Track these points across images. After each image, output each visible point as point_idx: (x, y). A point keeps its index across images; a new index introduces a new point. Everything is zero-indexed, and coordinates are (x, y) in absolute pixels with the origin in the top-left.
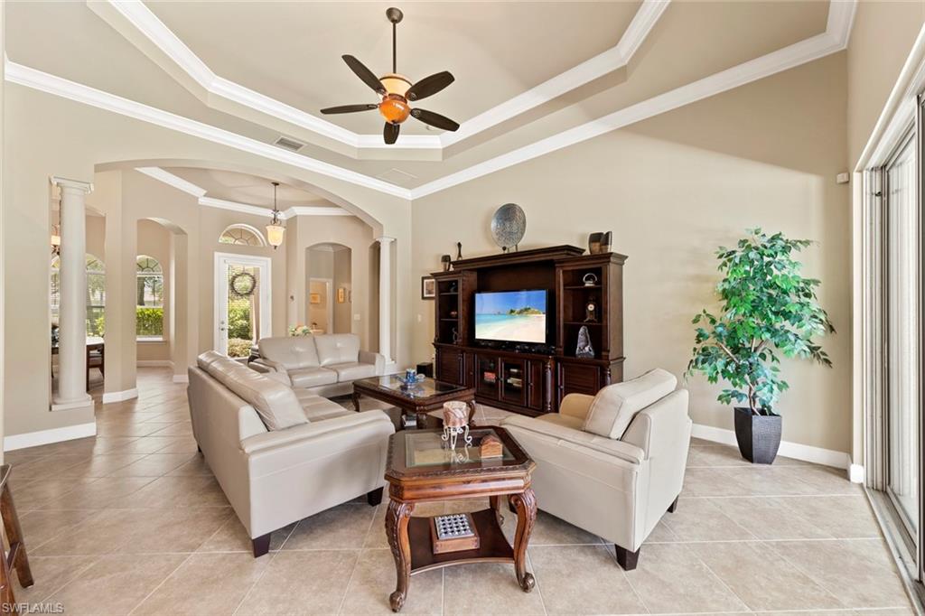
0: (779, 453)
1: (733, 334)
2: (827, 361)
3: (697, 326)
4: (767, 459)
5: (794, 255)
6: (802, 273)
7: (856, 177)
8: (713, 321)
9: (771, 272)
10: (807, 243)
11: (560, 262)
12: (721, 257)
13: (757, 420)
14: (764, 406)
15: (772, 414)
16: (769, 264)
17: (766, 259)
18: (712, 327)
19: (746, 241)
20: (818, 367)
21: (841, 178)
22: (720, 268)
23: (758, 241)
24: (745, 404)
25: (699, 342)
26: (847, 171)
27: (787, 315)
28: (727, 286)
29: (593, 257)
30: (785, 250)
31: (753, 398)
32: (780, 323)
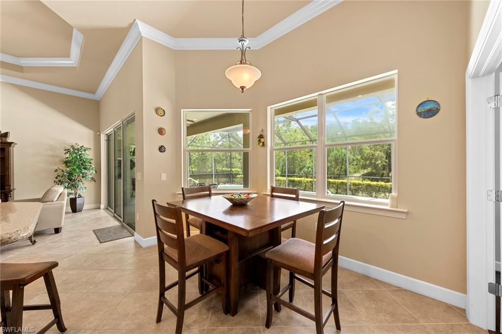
0: (83, 209)
1: (70, 174)
2: (95, 181)
3: (57, 173)
4: (80, 211)
5: (87, 152)
6: (89, 157)
7: (102, 135)
8: (63, 171)
9: (82, 156)
10: (90, 149)
12: (65, 150)
13: (78, 199)
14: (79, 195)
15: (81, 197)
16: (81, 154)
17: (80, 153)
18: (62, 173)
19: (72, 146)
20: (93, 182)
21: (98, 133)
22: (65, 154)
23: (76, 147)
24: (73, 196)
25: (57, 178)
26: (99, 132)
27: (85, 169)
28: (67, 160)
30: (85, 150)
31: (76, 194)
32: (83, 171)
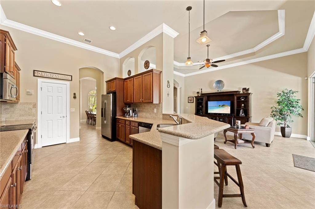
0: (291, 136)
1: (281, 110)
2: (302, 116)
3: (272, 109)
4: (289, 137)
5: (294, 94)
6: (296, 98)
7: (309, 79)
8: (276, 108)
9: (290, 98)
10: (297, 92)
11: (235, 94)
12: (278, 94)
13: (286, 129)
14: (288, 126)
15: (289, 127)
16: (289, 96)
17: (288, 95)
18: (276, 109)
19: (283, 91)
20: (300, 118)
21: (306, 78)
22: (278, 97)
23: (286, 91)
24: (283, 126)
25: (272, 112)
26: (307, 77)
27: (293, 107)
28: (279, 101)
29: (243, 94)
30: (293, 93)
31: (285, 124)
32: (291, 108)
